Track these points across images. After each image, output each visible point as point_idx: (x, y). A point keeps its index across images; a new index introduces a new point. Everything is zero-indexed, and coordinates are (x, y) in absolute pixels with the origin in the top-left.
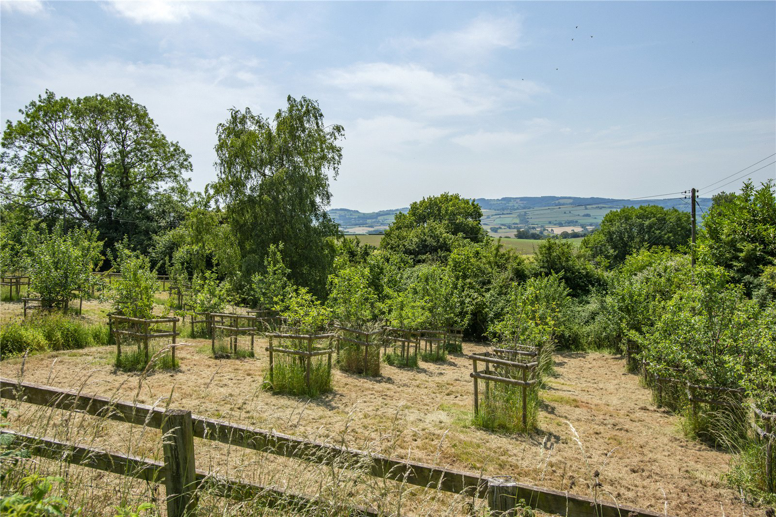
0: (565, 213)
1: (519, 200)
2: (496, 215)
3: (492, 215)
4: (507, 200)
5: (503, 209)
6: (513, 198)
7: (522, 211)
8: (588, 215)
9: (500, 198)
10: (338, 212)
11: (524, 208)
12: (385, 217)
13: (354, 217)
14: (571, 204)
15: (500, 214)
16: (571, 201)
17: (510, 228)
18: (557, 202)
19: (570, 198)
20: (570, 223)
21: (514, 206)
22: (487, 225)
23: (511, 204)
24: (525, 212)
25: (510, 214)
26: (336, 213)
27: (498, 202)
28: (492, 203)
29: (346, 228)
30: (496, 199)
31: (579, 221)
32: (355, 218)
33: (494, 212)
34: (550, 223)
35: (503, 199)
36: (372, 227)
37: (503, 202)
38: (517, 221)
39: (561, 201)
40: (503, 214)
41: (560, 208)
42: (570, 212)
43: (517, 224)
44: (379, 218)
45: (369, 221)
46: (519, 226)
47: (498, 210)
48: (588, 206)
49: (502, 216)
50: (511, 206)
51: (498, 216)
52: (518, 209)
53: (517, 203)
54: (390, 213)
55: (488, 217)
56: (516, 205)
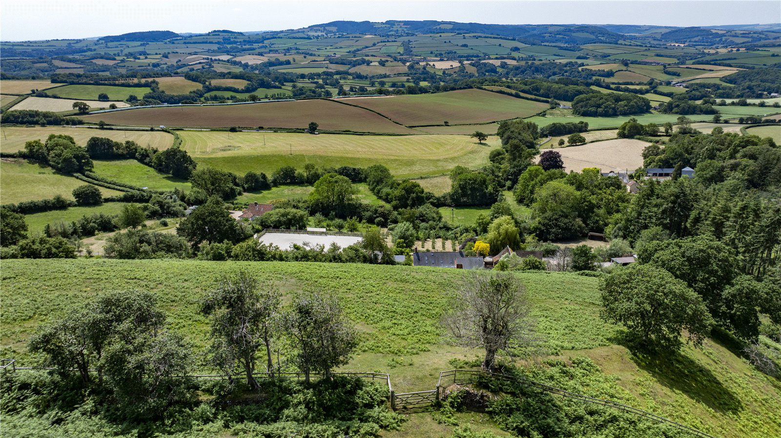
0: (445, 42)
1: (402, 24)
2: (381, 42)
3: (378, 43)
4: (390, 23)
7: (406, 39)
8: (465, 46)
9: (384, 22)
10: (221, 34)
11: (408, 35)
12: (272, 41)
13: (239, 40)
14: (452, 31)
15: (385, 42)
16: (451, 26)
17: (395, 60)
18: (438, 27)
19: (450, 23)
20: (450, 56)
21: (398, 31)
22: (375, 56)
23: (395, 28)
24: (409, 41)
25: (395, 41)
26: (219, 35)
27: (383, 26)
28: (377, 26)
29: (235, 56)
31: (458, 52)
32: (240, 42)
33: (379, 39)
34: (432, 53)
35: (388, 22)
36: (261, 54)
37: (387, 26)
38: (401, 50)
39: (442, 26)
40: (388, 41)
41: (440, 36)
42: (450, 42)
43: (402, 55)
44: (265, 42)
45: (255, 45)
46: (404, 57)
47: (383, 36)
48: (466, 35)
49: (388, 44)
50: (395, 31)
51: (384, 44)
53: (401, 27)
54: (274, 35)
55: (374, 45)
56: (400, 29)
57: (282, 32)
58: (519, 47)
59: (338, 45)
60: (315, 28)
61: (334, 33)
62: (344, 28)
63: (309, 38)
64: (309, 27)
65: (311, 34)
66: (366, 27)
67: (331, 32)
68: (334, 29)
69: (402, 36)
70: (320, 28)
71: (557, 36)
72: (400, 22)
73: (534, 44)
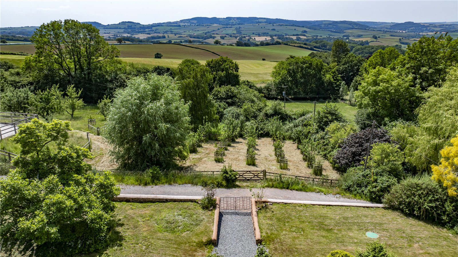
0: (262, 28)
1: (236, 19)
2: (223, 28)
3: (221, 28)
4: (229, 18)
5: (227, 25)
6: (233, 18)
7: (238, 26)
8: (274, 30)
9: (225, 17)
10: (127, 24)
11: (239, 24)
12: (157, 28)
13: (137, 27)
14: (265, 22)
15: (225, 28)
16: (265, 20)
17: (231, 37)
18: (257, 21)
19: (264, 18)
20: (265, 34)
21: (233, 22)
22: (218, 34)
23: (231, 21)
24: (240, 27)
25: (231, 27)
26: (125, 24)
27: (224, 20)
28: (221, 20)
29: (133, 35)
30: (223, 18)
31: (270, 33)
32: (138, 28)
33: (222, 26)
34: (253, 33)
35: (227, 18)
36: (149, 34)
37: (227, 20)
38: (235, 32)
39: (260, 20)
40: (227, 28)
41: (259, 25)
42: (264, 27)
43: (235, 34)
44: (153, 28)
45: (147, 30)
46: (236, 35)
47: (224, 25)
48: (274, 24)
49: (226, 29)
50: (231, 23)
51: (224, 29)
52: (235, 24)
53: (235, 21)
54: (159, 25)
55: (219, 29)
56: (234, 22)
57: (164, 23)
58: (306, 30)
59: (197, 29)
60: (184, 21)
61: (195, 24)
62: (200, 21)
63: (179, 26)
64: (180, 21)
65: (181, 24)
66: (215, 20)
67: (193, 23)
68: (195, 22)
69: (236, 25)
70: (187, 21)
71: (329, 26)
72: (235, 18)
73: (316, 29)
